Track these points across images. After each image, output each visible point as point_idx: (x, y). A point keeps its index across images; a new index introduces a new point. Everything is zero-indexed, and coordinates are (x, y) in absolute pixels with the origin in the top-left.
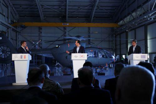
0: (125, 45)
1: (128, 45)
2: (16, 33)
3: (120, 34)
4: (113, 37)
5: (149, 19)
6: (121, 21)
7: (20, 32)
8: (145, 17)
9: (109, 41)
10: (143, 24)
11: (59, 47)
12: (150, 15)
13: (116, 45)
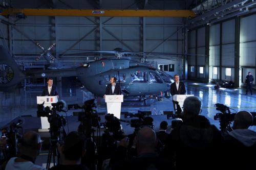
0: (204, 49)
1: (209, 49)
2: (8, 25)
3: (196, 29)
4: (185, 32)
5: (241, 10)
6: (198, 5)
7: (15, 25)
8: (235, 6)
9: (177, 40)
10: (234, 16)
11: (88, 66)
12: (243, 3)
13: (189, 48)
